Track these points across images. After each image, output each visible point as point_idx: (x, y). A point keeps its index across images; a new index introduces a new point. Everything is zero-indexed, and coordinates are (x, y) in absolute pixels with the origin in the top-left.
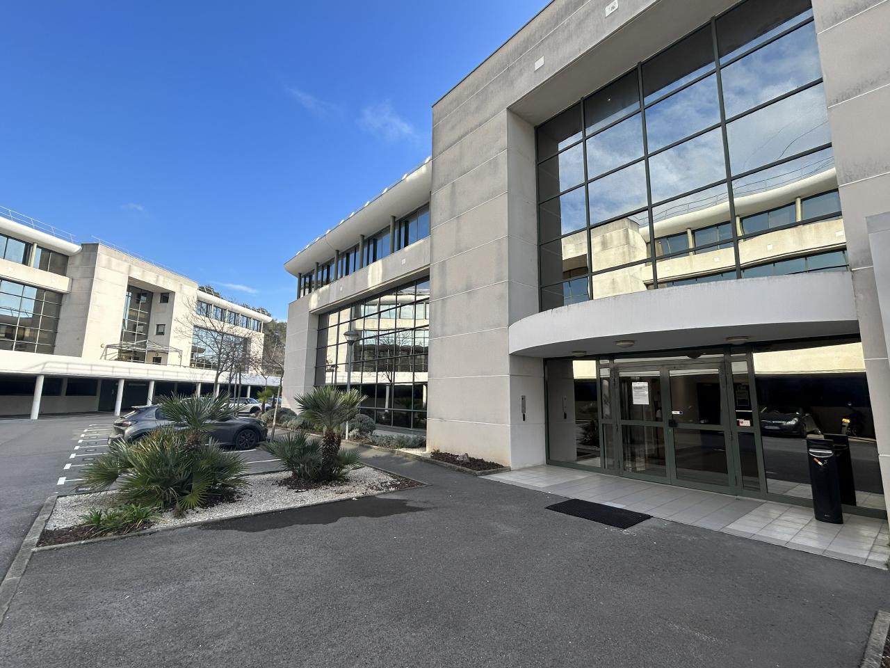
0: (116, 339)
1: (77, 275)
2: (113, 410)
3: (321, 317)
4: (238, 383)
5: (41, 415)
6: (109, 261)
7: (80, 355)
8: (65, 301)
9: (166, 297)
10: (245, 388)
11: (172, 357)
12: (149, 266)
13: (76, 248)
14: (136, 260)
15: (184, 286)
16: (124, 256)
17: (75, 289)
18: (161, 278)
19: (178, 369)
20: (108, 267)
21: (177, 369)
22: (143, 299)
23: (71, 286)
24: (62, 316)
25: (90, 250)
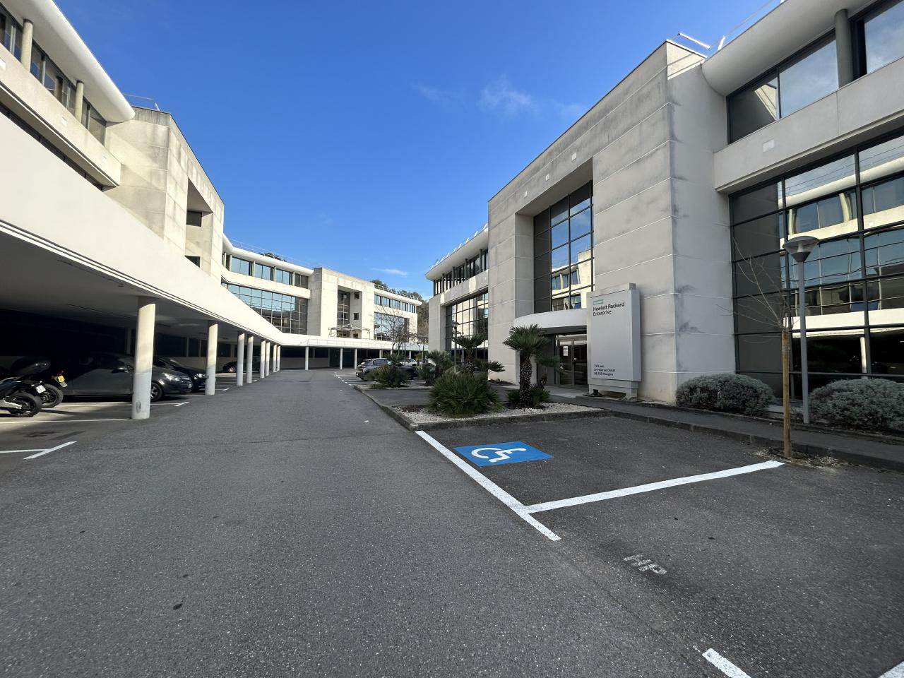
0: (335, 325)
1: (314, 288)
2: (338, 366)
3: (448, 308)
4: (404, 349)
5: (309, 368)
6: (328, 277)
7: (320, 335)
8: (309, 303)
9: (357, 295)
10: (408, 352)
11: (364, 334)
12: (347, 277)
13: (311, 272)
14: (341, 275)
15: (367, 287)
16: (335, 273)
17: (314, 297)
18: (354, 283)
19: (368, 341)
20: (328, 281)
21: (366, 341)
22: (345, 297)
23: (311, 294)
24: (308, 312)
25: (318, 271)
